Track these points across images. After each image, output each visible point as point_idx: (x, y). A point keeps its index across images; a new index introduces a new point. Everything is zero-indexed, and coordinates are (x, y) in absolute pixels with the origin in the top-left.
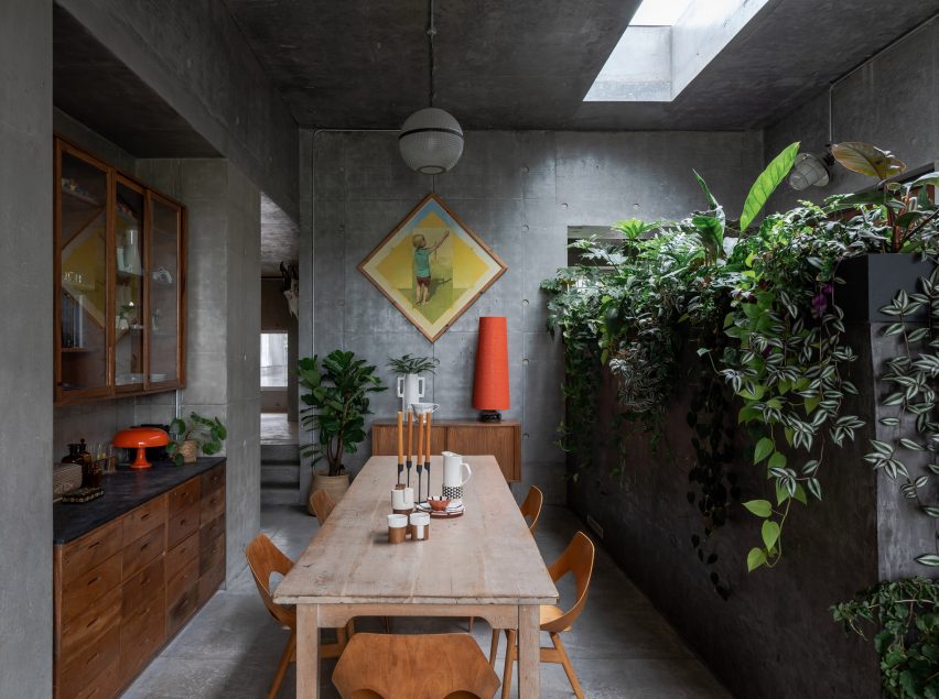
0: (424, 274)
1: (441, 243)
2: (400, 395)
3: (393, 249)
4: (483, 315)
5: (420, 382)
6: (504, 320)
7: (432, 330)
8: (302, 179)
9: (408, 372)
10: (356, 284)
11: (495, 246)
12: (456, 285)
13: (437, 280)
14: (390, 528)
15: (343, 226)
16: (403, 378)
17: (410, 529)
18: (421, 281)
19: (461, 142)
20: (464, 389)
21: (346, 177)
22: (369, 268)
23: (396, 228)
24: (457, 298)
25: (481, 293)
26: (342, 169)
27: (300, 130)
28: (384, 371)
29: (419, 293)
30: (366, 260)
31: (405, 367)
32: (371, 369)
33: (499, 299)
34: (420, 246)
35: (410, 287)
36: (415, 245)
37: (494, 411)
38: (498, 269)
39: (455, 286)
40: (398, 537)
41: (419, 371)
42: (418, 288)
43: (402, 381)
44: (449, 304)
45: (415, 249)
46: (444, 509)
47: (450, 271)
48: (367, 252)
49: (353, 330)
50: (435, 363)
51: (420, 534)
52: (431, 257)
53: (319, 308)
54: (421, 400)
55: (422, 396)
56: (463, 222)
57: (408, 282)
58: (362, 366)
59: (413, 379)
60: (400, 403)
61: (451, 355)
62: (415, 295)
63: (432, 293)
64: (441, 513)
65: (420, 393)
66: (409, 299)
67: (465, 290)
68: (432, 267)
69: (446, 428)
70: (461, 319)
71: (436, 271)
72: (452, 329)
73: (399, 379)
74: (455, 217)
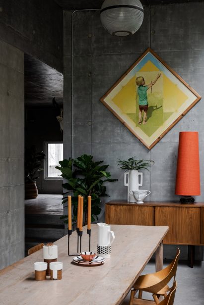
0: (144, 103)
1: (155, 82)
2: (126, 184)
3: (123, 87)
4: (183, 130)
5: (140, 176)
6: (196, 133)
7: (148, 141)
8: (65, 43)
9: (131, 169)
10: (100, 111)
11: (193, 82)
12: (166, 110)
13: (152, 107)
14: (35, 271)
15: (91, 73)
16: (128, 173)
17: (48, 272)
18: (142, 108)
19: (142, 14)
20: (171, 181)
21: (93, 41)
22: (108, 100)
23: (125, 73)
24: (166, 119)
25: (183, 115)
26: (90, 36)
27: (64, 11)
28: (115, 169)
29: (140, 117)
30: (106, 95)
31: (128, 166)
32: (105, 168)
33: (195, 119)
34: (141, 84)
35: (135, 112)
36: (137, 84)
37: (190, 196)
38: (195, 98)
39: (164, 111)
40: (41, 276)
41: (138, 169)
42: (140, 112)
43: (127, 175)
44: (161, 123)
45: (138, 86)
46: (90, 261)
47: (162, 101)
48: (106, 90)
49: (97, 142)
50: (152, 163)
51: (55, 276)
52: (148, 92)
53: (76, 126)
54: (140, 188)
55: (141, 185)
56: (170, 66)
57: (133, 109)
58: (100, 165)
59: (135, 174)
60: (125, 190)
61: (162, 157)
62: (138, 118)
63: (149, 116)
64: (88, 263)
65: (140, 182)
66: (134, 121)
67: (172, 113)
68: (149, 98)
69: (154, 207)
70: (169, 133)
71: (152, 101)
72: (163, 140)
73: (125, 174)
74: (165, 63)
